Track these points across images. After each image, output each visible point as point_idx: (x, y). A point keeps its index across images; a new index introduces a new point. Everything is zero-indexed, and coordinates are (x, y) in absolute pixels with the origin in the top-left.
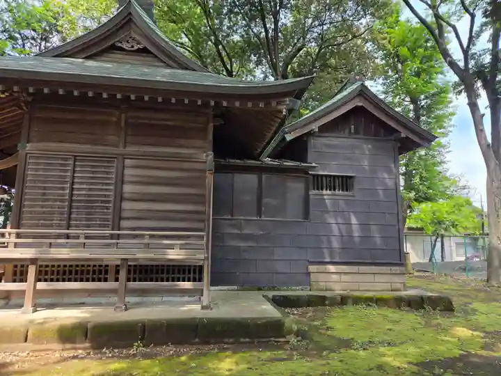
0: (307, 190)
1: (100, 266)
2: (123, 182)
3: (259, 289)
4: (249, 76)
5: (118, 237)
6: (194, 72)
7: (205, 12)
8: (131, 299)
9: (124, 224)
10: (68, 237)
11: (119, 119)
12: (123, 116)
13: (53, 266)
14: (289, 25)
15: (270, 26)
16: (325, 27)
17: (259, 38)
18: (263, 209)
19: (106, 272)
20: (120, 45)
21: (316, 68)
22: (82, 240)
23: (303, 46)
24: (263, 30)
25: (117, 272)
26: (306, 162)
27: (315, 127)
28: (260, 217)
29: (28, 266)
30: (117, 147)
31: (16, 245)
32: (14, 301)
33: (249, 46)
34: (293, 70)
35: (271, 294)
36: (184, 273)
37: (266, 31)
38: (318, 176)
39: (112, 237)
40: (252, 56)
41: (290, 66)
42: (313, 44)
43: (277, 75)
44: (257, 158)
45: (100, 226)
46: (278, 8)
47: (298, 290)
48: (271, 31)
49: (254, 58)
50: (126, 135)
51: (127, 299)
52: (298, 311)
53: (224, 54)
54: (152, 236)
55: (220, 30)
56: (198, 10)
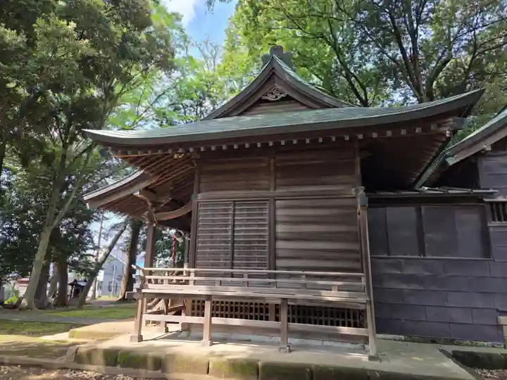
0: (484, 221)
1: (261, 304)
2: (275, 222)
3: (433, 342)
4: (385, 101)
5: (275, 276)
6: (336, 109)
7: (335, 49)
8: (294, 341)
9: (279, 263)
10: (232, 275)
11: (269, 165)
12: (272, 161)
13: (222, 302)
14: (431, 39)
15: (408, 45)
16: (477, 32)
17: (395, 61)
18: (426, 245)
19: (267, 311)
20: (266, 98)
21: (469, 78)
22: (246, 279)
23: (450, 57)
24: (399, 52)
25: (277, 311)
26: (479, 188)
27: (486, 146)
28: (424, 255)
29: (204, 302)
30: (268, 189)
31: (195, 282)
32: (194, 333)
33: (384, 71)
34: (439, 86)
35: (451, 348)
36: (343, 317)
37: (403, 51)
38: (498, 203)
39: (269, 276)
40: (388, 80)
41: (435, 83)
42: (463, 53)
43: (421, 95)
44: (411, 188)
45: (259, 265)
46: (415, 25)
47: (488, 346)
48: (408, 51)
49: (390, 82)
50: (276, 178)
51: (290, 340)
52: (492, 373)
53: (356, 84)
54: (307, 276)
55: (351, 62)
56: (328, 49)
